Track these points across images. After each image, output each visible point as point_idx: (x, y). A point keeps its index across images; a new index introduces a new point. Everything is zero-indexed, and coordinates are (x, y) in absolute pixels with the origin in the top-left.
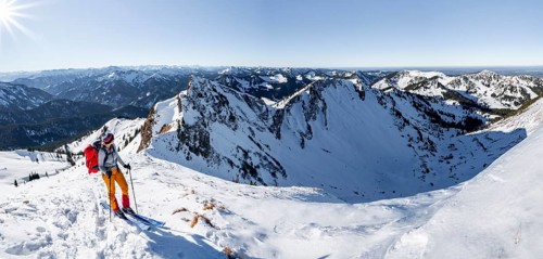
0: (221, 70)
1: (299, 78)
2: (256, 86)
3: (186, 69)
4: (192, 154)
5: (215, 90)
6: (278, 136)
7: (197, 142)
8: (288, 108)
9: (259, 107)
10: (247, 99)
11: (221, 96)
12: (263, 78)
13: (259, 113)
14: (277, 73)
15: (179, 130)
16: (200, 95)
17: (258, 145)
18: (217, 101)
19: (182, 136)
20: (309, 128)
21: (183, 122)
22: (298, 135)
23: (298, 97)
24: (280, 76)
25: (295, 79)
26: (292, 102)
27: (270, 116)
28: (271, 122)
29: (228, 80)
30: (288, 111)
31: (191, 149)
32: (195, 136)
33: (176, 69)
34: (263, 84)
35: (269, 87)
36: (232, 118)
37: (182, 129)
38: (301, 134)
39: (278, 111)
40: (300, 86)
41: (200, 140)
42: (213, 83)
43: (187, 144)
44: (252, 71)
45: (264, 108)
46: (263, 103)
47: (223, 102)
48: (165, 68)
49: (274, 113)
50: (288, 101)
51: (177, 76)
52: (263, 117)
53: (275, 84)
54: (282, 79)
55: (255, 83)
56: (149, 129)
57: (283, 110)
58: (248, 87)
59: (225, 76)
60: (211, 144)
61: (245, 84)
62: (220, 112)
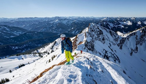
0: (102, 19)
1: (139, 23)
2: (116, 26)
3: (88, 18)
4: (88, 50)
5: (98, 28)
6: (121, 48)
7: (90, 47)
8: (128, 38)
9: (115, 36)
10: (110, 32)
11: (101, 31)
12: (120, 22)
13: (114, 38)
14: (128, 20)
15: (85, 43)
16: (93, 31)
17: (112, 50)
18: (99, 33)
19: (86, 45)
20: (137, 48)
21: (87, 41)
22: (130, 50)
23: (135, 33)
24: (129, 22)
25: (136, 23)
26: (131, 35)
27: (119, 40)
28: (119, 42)
29: (105, 23)
30: (128, 39)
31: (88, 49)
32: (90, 45)
33: (83, 18)
34: (120, 25)
35: (123, 26)
36: (103, 39)
37: (86, 43)
38: (132, 50)
39: (123, 38)
40: (139, 27)
41: (91, 46)
42: (98, 25)
43: (87, 47)
44: (116, 19)
45: (117, 37)
46: (117, 34)
47: (101, 33)
48: (79, 18)
49: (121, 39)
50: (129, 34)
51: (84, 21)
52: (116, 40)
53: (125, 26)
54: (129, 23)
55: (116, 25)
56: (76, 43)
57: (125, 38)
58: (113, 26)
59: (104, 21)
60: (95, 47)
61: (112, 25)
62: (99, 37)
